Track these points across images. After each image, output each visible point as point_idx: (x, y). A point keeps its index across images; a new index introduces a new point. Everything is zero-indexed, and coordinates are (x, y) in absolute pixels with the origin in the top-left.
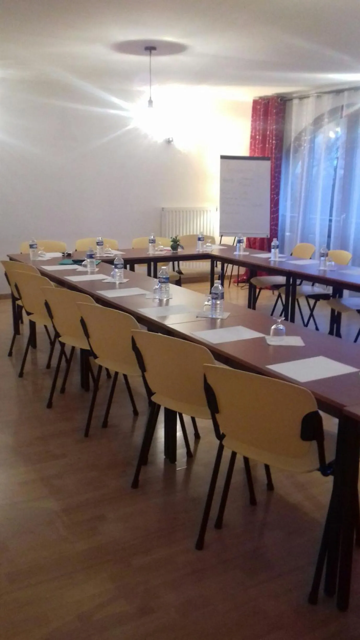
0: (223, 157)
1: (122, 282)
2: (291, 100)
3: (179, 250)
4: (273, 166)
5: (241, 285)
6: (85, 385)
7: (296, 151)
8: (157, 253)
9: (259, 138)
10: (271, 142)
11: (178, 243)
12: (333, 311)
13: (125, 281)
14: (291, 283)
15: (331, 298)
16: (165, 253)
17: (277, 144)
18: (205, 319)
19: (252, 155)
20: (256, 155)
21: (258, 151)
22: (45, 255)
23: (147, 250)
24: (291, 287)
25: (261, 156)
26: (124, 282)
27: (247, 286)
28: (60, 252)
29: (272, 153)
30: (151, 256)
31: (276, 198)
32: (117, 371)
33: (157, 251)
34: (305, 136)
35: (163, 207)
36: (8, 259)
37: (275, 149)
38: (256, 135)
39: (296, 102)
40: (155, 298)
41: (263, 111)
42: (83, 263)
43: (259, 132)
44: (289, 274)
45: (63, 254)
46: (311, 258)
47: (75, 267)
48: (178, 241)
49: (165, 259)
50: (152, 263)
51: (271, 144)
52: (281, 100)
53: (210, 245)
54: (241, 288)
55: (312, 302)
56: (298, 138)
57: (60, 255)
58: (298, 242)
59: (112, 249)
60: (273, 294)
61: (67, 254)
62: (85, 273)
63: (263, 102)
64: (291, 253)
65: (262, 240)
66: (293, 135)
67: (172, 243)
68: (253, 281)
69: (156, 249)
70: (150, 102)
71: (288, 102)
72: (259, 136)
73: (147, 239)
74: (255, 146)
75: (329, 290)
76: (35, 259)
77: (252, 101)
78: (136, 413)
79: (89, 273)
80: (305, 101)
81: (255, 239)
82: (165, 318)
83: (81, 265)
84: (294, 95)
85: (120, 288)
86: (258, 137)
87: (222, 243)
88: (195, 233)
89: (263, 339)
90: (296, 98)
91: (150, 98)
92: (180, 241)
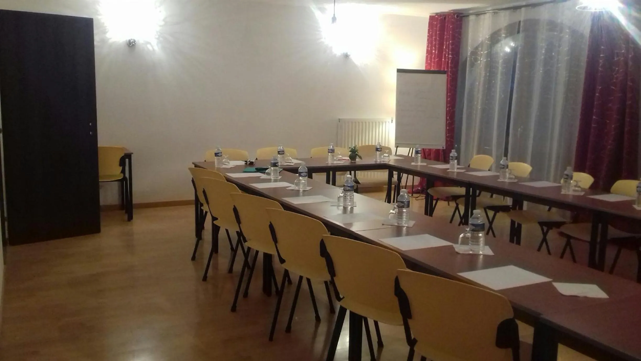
0: (399, 71)
1: (306, 190)
2: (468, 16)
3: (358, 160)
4: (449, 79)
5: (415, 195)
6: (267, 289)
7: (472, 65)
8: (335, 162)
9: (436, 52)
10: (447, 56)
11: (357, 153)
12: (513, 223)
13: (308, 188)
14: (471, 194)
15: (511, 210)
16: (343, 163)
17: (453, 59)
18: (390, 226)
19: (428, 69)
20: (432, 69)
21: (434, 65)
22: (229, 163)
23: (326, 159)
24: (471, 198)
25: (436, 70)
26: (307, 190)
27: (423, 197)
28: (243, 161)
29: (448, 68)
30: (330, 165)
31: (452, 110)
32: (302, 275)
33: (335, 160)
34: (482, 51)
35: (341, 118)
36: (193, 166)
37: (451, 63)
38: (432, 50)
39: (472, 18)
40: (339, 205)
41: (439, 27)
42: (267, 171)
43: (435, 47)
44: (468, 185)
45: (246, 163)
46: (489, 170)
47: (258, 174)
48: (356, 151)
49: (343, 169)
50: (331, 173)
51: (447, 58)
52: (457, 16)
53: (387, 155)
54: (416, 199)
55: (491, 213)
56: (475, 53)
57: (243, 163)
58: (475, 154)
59: (293, 158)
60: (449, 205)
61: (249, 163)
62: (269, 181)
63: (439, 18)
64: (468, 165)
65: (438, 151)
66: (470, 49)
67: (350, 153)
68: (430, 191)
69: (335, 158)
70: (334, 19)
71: (463, 18)
72: (435, 51)
73: (326, 149)
74: (431, 61)
75: (509, 201)
76: (219, 167)
77: (428, 17)
78: (318, 319)
79: (272, 181)
80: (482, 17)
81: (430, 150)
82: (351, 225)
83: (264, 173)
84: (471, 12)
85: (304, 195)
86: (433, 51)
87: (397, 154)
88: (374, 144)
89: (451, 248)
90: (472, 14)
91: (334, 15)
92: (358, 151)
